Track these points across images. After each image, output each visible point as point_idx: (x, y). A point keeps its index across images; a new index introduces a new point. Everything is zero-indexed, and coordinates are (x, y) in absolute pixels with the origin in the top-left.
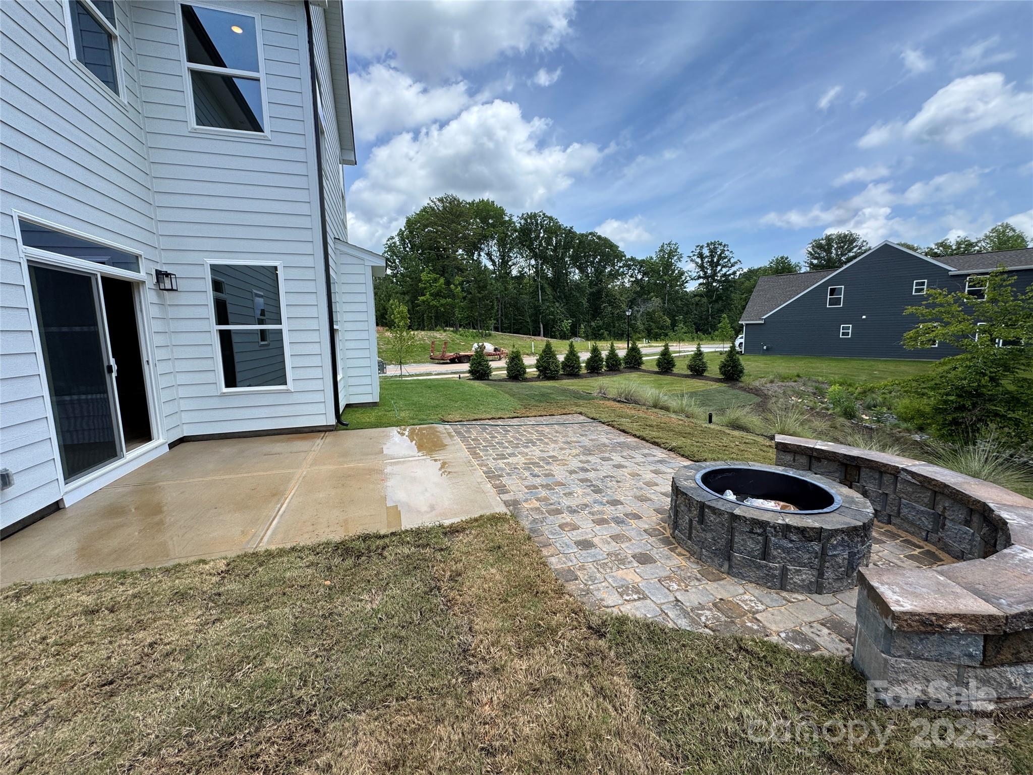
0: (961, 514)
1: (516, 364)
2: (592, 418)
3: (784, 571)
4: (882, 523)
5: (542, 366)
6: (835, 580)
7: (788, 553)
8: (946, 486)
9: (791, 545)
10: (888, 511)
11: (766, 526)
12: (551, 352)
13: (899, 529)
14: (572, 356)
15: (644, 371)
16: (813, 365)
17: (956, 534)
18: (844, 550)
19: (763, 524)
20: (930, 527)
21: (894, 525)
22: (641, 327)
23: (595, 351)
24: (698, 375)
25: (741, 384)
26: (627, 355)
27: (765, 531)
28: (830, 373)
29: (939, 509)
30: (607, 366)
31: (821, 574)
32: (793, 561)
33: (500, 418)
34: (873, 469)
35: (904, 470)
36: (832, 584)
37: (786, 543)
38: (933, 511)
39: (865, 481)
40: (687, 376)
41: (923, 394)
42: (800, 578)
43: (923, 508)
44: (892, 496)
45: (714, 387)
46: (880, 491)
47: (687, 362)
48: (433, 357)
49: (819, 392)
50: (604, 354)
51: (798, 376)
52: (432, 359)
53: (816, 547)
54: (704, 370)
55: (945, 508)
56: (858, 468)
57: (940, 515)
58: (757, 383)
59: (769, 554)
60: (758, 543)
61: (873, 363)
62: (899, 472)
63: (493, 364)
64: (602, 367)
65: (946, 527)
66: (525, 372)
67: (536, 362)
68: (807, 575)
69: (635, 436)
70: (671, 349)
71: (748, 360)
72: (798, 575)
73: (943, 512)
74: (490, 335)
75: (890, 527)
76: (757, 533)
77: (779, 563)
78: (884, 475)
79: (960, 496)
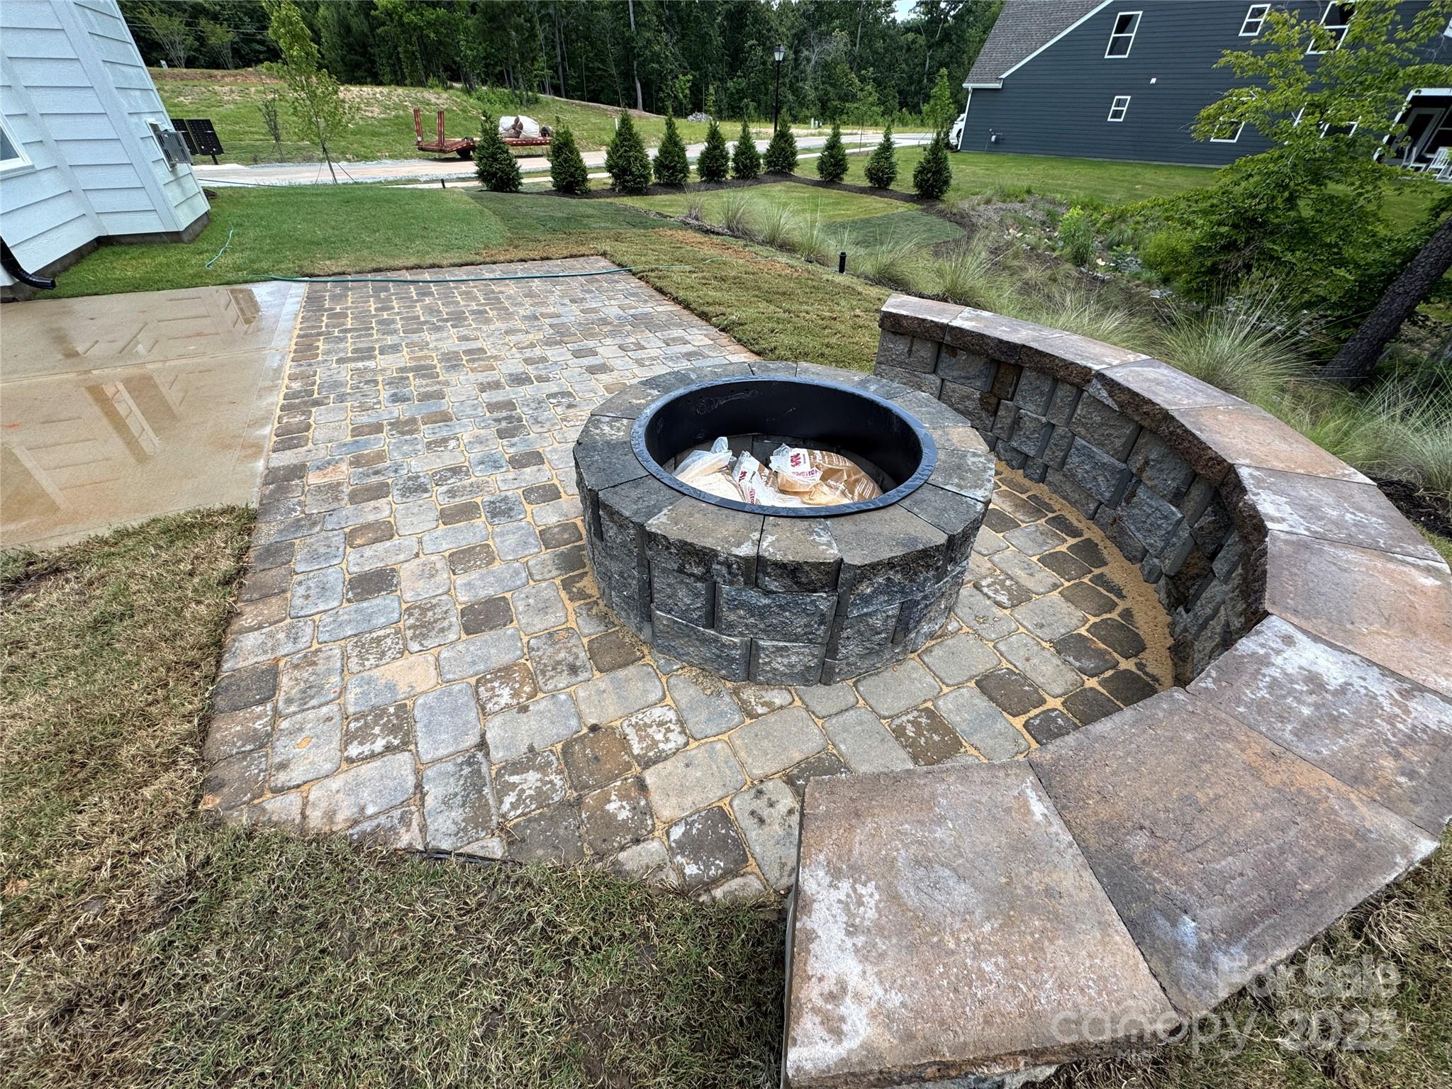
0: (1173, 479)
1: (566, 161)
2: (619, 265)
3: (752, 650)
4: (1031, 479)
5: (617, 166)
6: (861, 657)
7: (762, 617)
8: (1167, 417)
9: (767, 601)
10: (1046, 458)
11: (711, 561)
12: (631, 134)
13: (1055, 492)
14: (672, 147)
15: (798, 180)
16: (1056, 172)
17: (1148, 516)
18: (889, 602)
19: (705, 556)
20: (1107, 495)
21: (1050, 484)
22: (812, 95)
23: (715, 139)
24: (880, 188)
25: (941, 206)
26: (772, 146)
27: (708, 571)
28: (1076, 188)
29: (1137, 461)
30: (736, 169)
31: (831, 649)
32: (771, 631)
33: (432, 266)
34: (1044, 373)
35: (1100, 376)
36: (855, 664)
37: (754, 597)
38: (1124, 465)
39: (1024, 398)
40: (862, 191)
41: (1189, 223)
42: (786, 661)
43: (1106, 459)
44: (1061, 430)
45: (900, 210)
46: (1044, 420)
47: (866, 163)
48: (423, 145)
49: (1051, 220)
50: (731, 147)
51: (1029, 192)
52: (421, 149)
53: (823, 601)
54: (890, 179)
55: (1147, 463)
56: (1019, 369)
57: (1133, 475)
58: (965, 205)
59: (720, 619)
60: (697, 595)
61: (1139, 170)
62: (1089, 381)
63: (524, 165)
64: (726, 171)
65: (1135, 499)
66: (585, 180)
67: (606, 156)
68: (800, 655)
69: (676, 300)
70: (844, 140)
71: (964, 161)
72: (782, 656)
73: (1141, 470)
74: (537, 101)
75: (1041, 490)
76: (692, 575)
77: (741, 634)
78: (1060, 386)
79: (1186, 444)
